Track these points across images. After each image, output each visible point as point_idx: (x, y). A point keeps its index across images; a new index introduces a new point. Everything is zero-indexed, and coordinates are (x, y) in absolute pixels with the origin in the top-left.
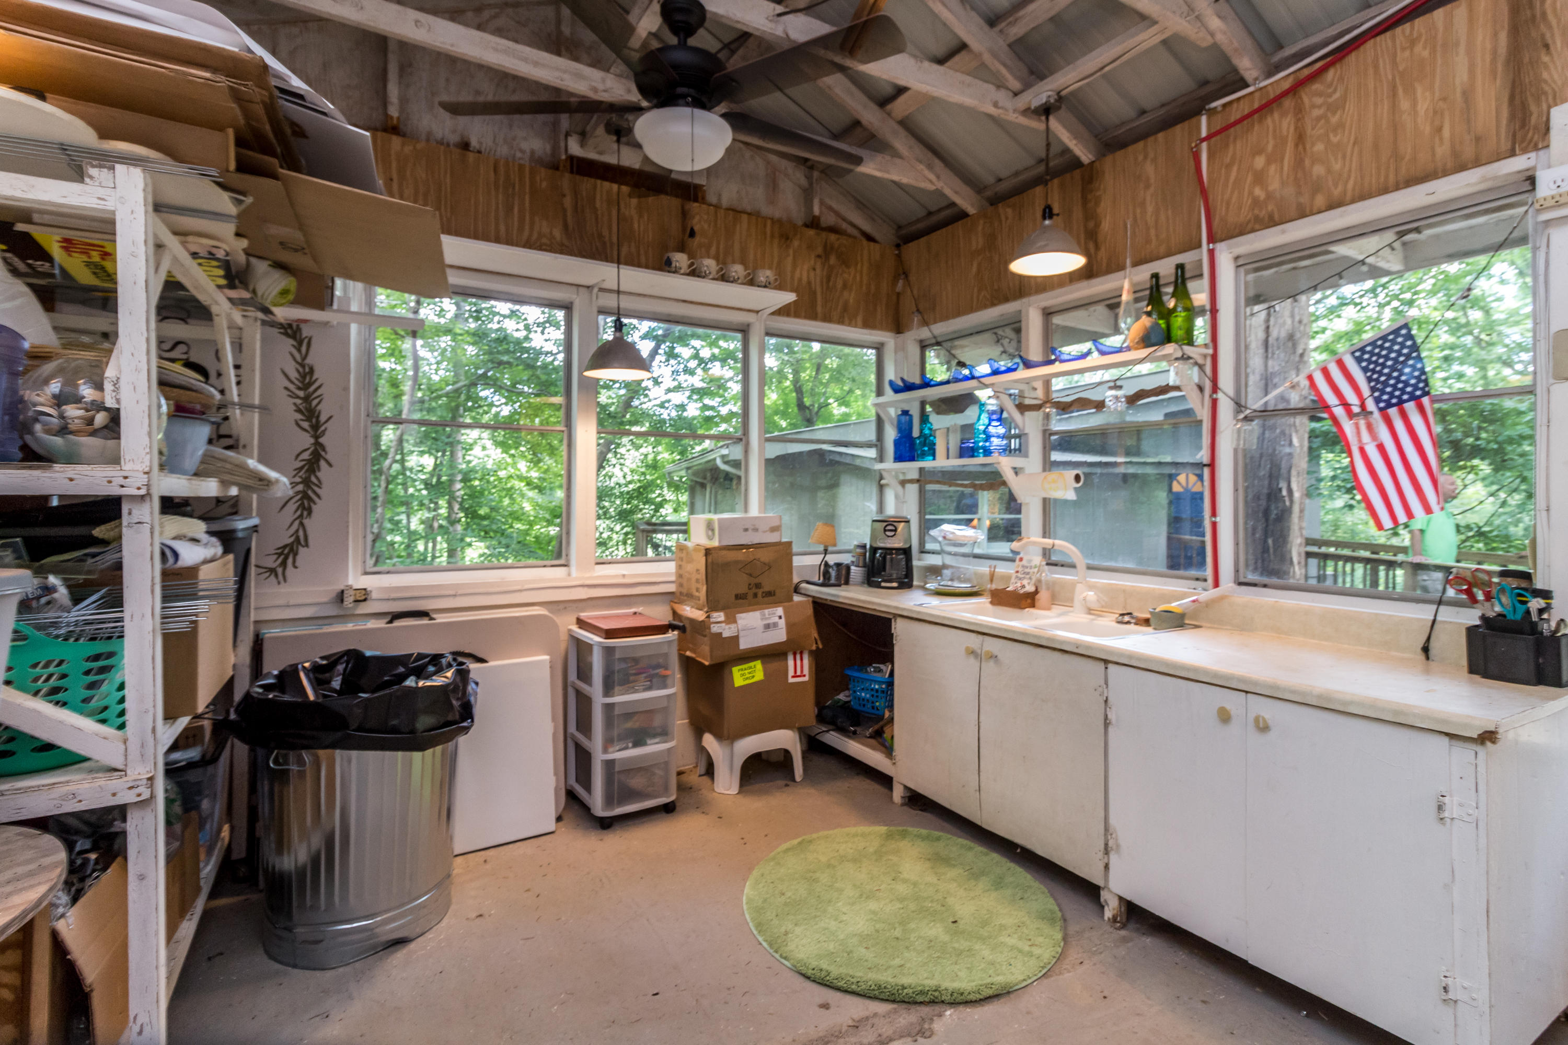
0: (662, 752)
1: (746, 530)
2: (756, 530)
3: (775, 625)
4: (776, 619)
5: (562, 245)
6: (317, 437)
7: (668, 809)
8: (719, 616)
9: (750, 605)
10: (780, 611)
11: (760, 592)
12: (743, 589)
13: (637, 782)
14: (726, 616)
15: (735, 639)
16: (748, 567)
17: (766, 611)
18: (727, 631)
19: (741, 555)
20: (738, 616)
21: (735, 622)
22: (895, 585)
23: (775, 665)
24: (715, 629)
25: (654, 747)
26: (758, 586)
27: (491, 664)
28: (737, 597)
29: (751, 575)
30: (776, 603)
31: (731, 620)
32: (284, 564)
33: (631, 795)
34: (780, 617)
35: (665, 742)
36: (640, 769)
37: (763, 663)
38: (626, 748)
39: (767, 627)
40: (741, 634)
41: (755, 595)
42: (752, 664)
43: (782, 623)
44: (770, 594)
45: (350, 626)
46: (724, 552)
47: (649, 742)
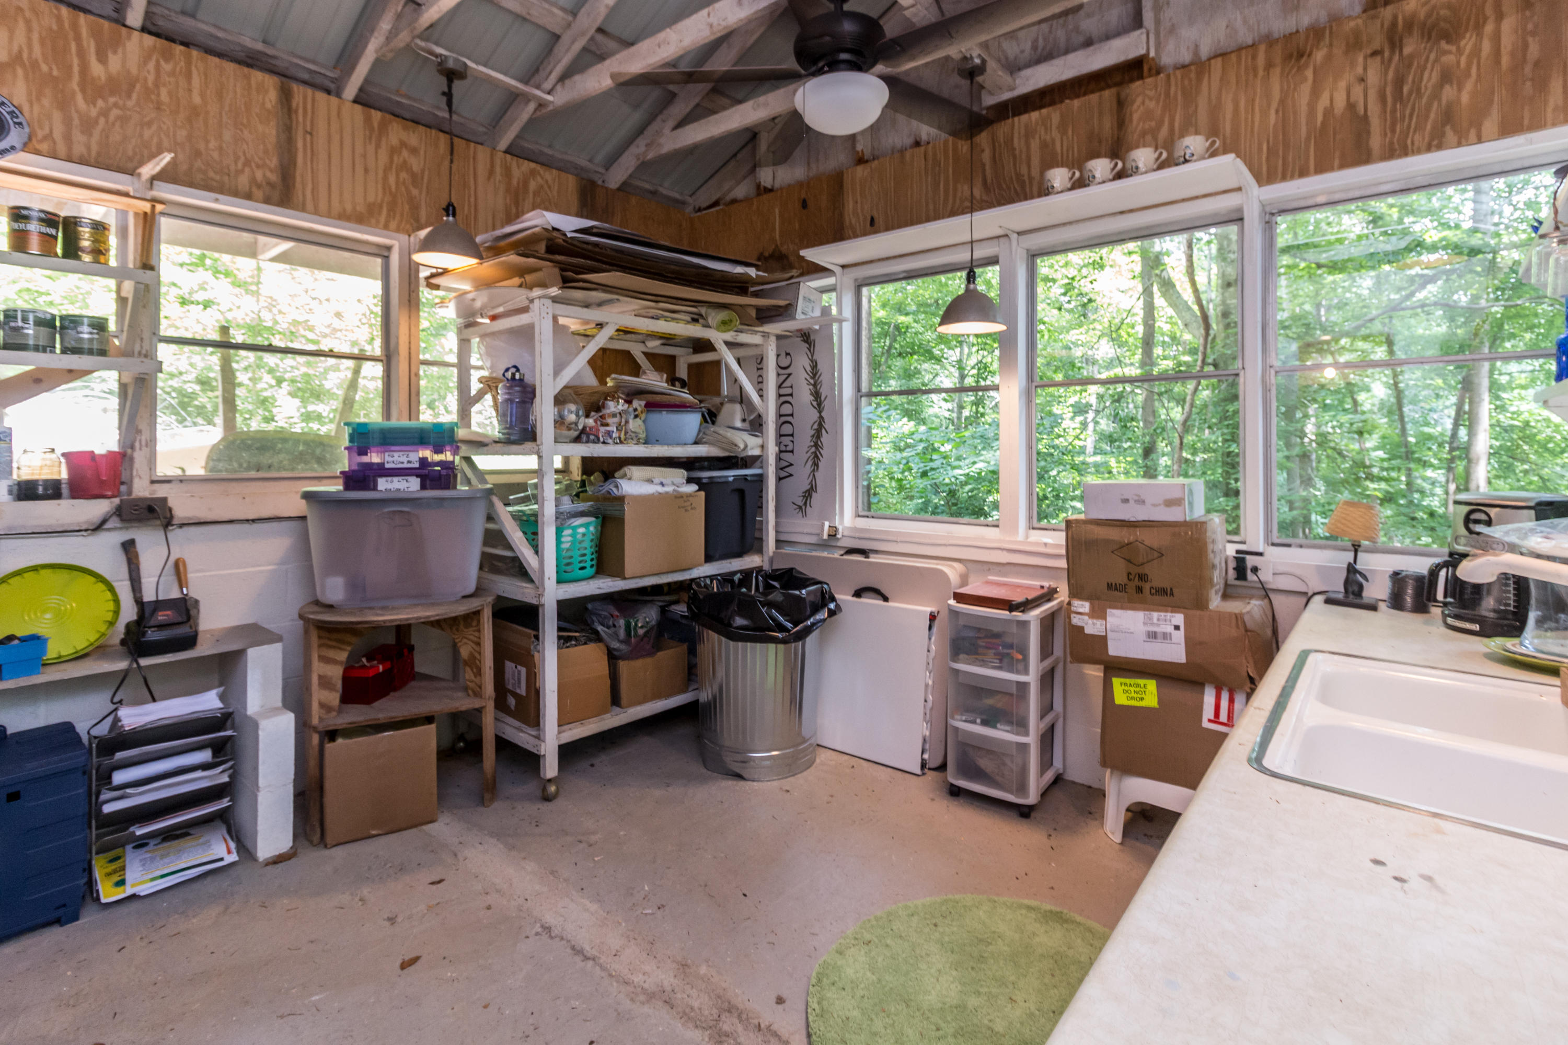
0: (1010, 743)
1: (1126, 501)
2: (1141, 502)
3: (1166, 636)
4: (1170, 629)
5: (982, 201)
6: (820, 412)
7: (1024, 812)
8: (1083, 606)
9: (1130, 601)
10: (1179, 619)
11: (1146, 587)
12: (1121, 579)
13: (984, 763)
14: (1092, 608)
15: (1102, 640)
16: (1126, 551)
17: (1155, 615)
18: (1092, 627)
19: (1114, 534)
20: (1110, 611)
21: (1104, 617)
22: (1476, 627)
23: (1180, 694)
24: (1076, 620)
25: (1002, 734)
26: (1142, 577)
27: (890, 604)
28: (1110, 586)
29: (1129, 561)
30: (1175, 608)
31: (1098, 613)
32: (805, 504)
33: (978, 774)
34: (1177, 628)
35: (1018, 734)
36: (989, 752)
37: (1158, 686)
38: (974, 722)
39: (1153, 636)
40: (1110, 635)
41: (1140, 590)
42: (1141, 682)
43: (1179, 636)
44: (1162, 592)
45: (825, 554)
46: (1093, 527)
47: (998, 726)
